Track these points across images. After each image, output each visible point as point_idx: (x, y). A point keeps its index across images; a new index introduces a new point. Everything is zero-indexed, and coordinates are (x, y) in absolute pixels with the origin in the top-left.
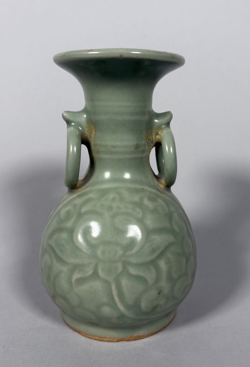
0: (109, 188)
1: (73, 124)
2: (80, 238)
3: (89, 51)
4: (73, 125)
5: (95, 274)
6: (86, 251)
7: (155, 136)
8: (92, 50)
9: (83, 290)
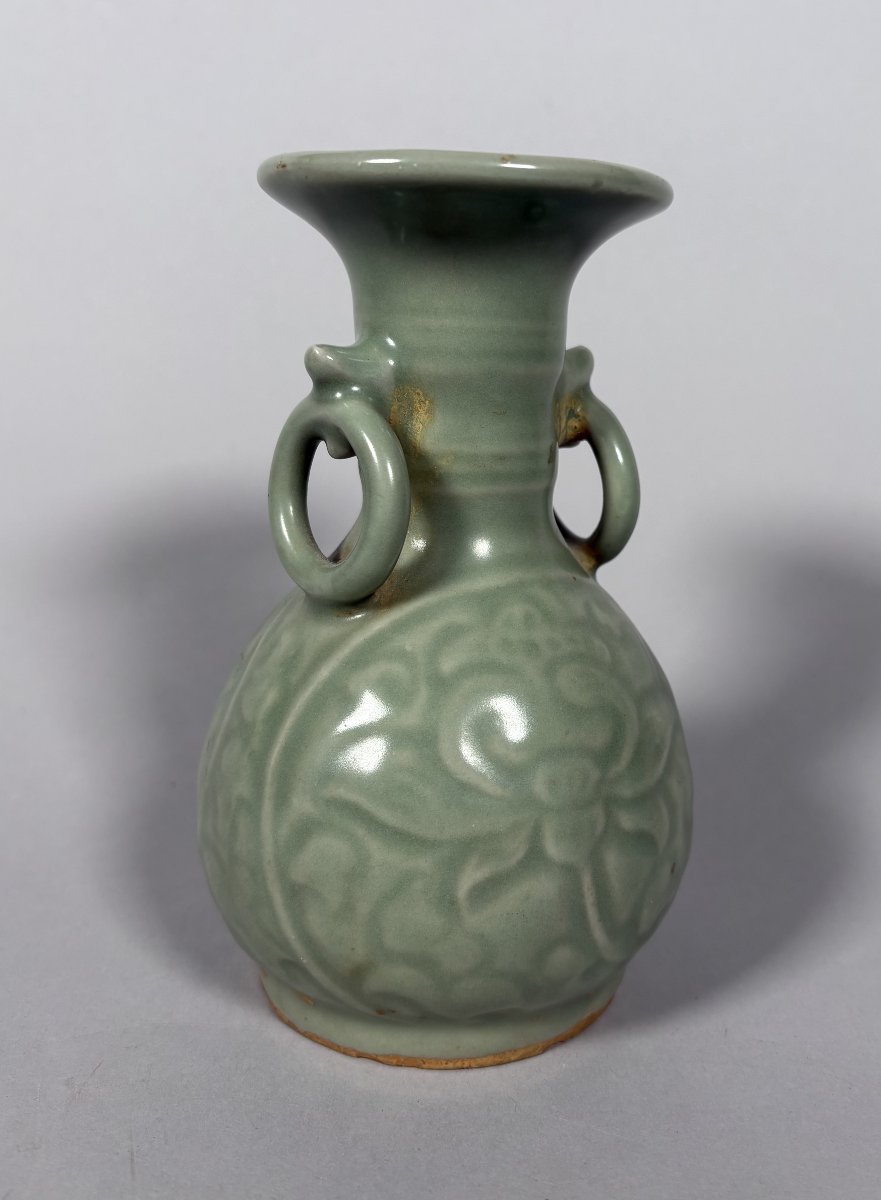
0: (498, 588)
1: (355, 389)
2: (469, 753)
3: (504, 159)
4: (356, 392)
5: (534, 855)
6: (499, 791)
7: (567, 422)
8: (513, 158)
9: (501, 915)
